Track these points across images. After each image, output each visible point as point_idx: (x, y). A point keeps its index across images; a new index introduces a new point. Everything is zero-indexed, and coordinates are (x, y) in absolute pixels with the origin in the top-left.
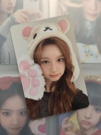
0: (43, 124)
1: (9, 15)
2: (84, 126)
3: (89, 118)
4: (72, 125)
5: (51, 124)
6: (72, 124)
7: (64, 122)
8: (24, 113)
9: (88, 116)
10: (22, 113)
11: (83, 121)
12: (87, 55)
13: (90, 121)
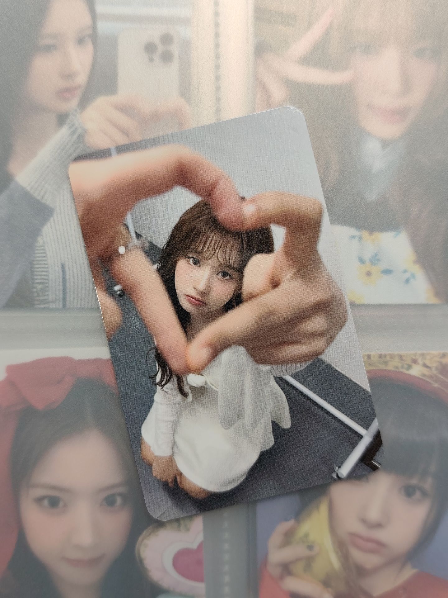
0: (195, 546)
1: (62, 119)
2: (358, 556)
3: (379, 526)
4: (307, 553)
5: (226, 546)
6: (310, 548)
7: (276, 538)
8: (119, 500)
9: (374, 515)
10: (110, 501)
11: (353, 535)
12: (369, 274)
13: (382, 535)
